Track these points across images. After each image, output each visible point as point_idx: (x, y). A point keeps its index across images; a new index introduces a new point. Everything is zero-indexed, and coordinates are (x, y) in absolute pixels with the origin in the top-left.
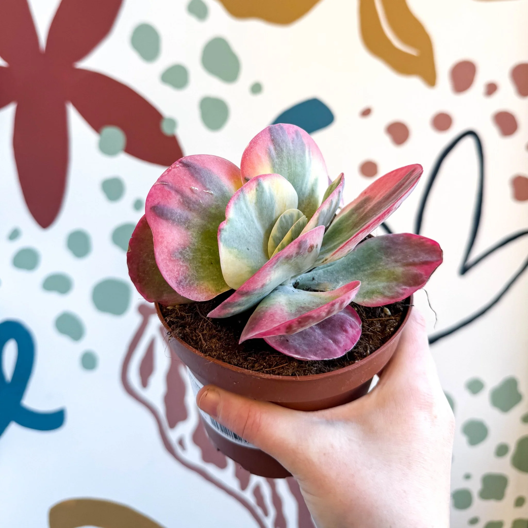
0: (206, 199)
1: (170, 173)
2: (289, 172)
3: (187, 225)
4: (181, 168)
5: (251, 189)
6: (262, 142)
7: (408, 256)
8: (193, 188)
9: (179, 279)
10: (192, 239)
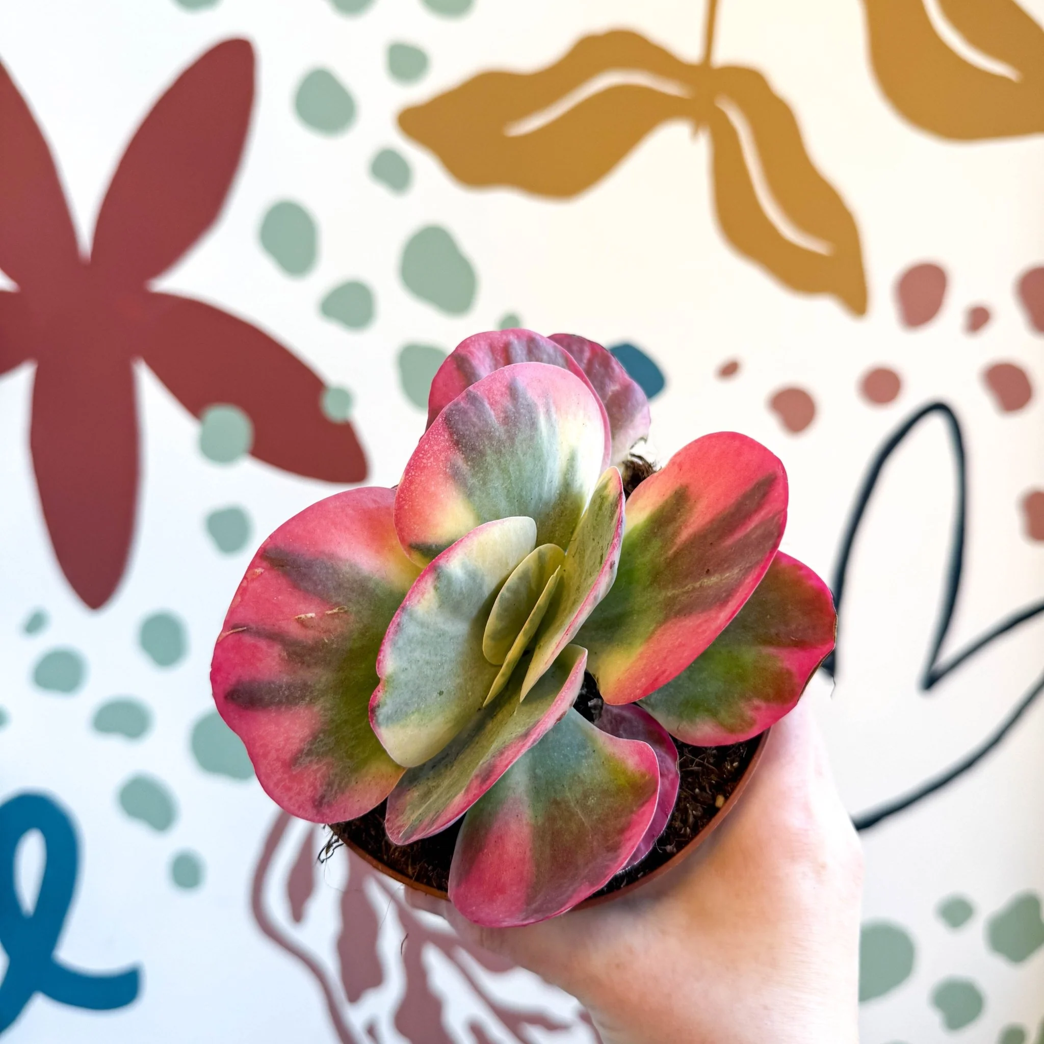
0: (335, 629)
1: (246, 597)
2: (506, 487)
3: (308, 699)
4: (267, 574)
5: (423, 594)
6: (432, 459)
7: (768, 617)
8: (303, 616)
9: (317, 797)
10: (326, 716)
